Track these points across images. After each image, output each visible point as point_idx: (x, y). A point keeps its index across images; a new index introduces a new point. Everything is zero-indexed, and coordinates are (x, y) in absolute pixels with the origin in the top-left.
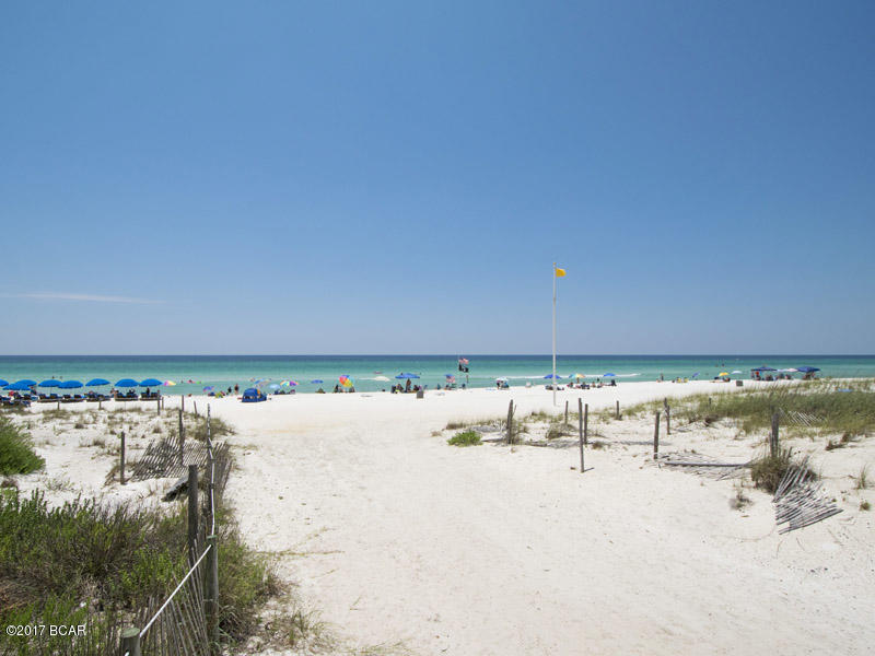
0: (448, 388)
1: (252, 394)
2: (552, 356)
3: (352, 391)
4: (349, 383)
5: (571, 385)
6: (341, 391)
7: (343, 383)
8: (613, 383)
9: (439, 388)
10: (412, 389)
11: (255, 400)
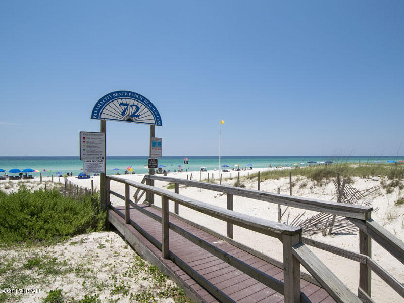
0: (179, 171)
1: (83, 175)
2: (219, 157)
3: (133, 173)
4: (132, 170)
5: (233, 169)
6: (128, 174)
7: (129, 170)
8: (251, 168)
9: (175, 171)
10: (162, 172)
11: (85, 178)
